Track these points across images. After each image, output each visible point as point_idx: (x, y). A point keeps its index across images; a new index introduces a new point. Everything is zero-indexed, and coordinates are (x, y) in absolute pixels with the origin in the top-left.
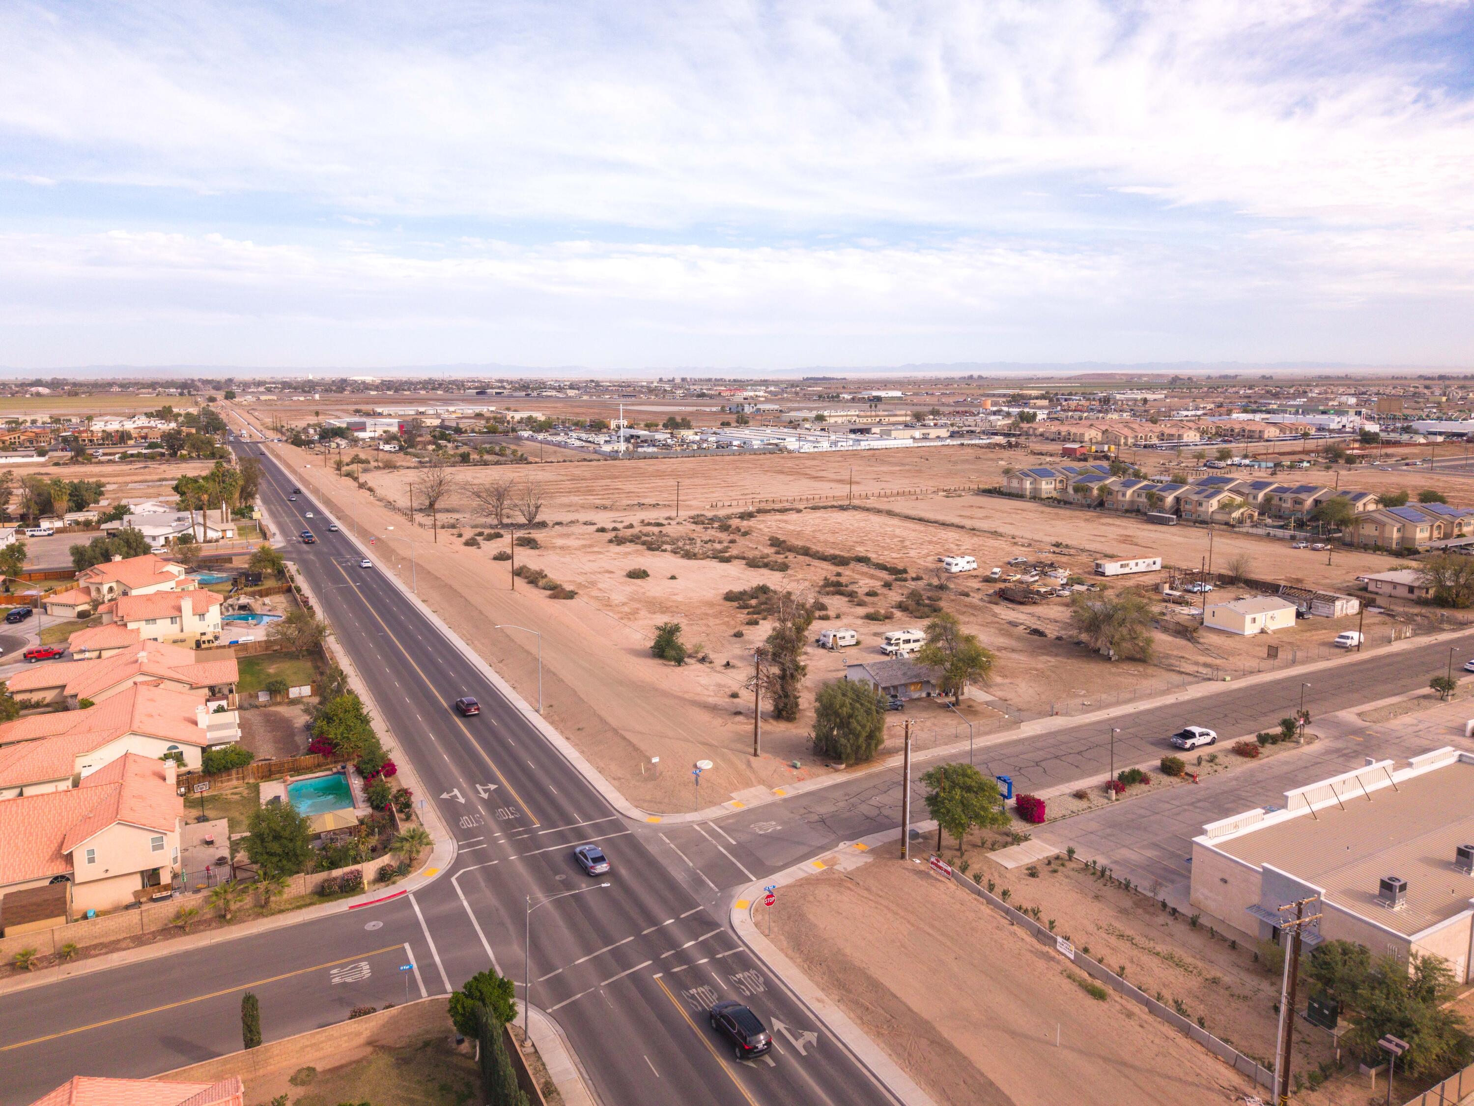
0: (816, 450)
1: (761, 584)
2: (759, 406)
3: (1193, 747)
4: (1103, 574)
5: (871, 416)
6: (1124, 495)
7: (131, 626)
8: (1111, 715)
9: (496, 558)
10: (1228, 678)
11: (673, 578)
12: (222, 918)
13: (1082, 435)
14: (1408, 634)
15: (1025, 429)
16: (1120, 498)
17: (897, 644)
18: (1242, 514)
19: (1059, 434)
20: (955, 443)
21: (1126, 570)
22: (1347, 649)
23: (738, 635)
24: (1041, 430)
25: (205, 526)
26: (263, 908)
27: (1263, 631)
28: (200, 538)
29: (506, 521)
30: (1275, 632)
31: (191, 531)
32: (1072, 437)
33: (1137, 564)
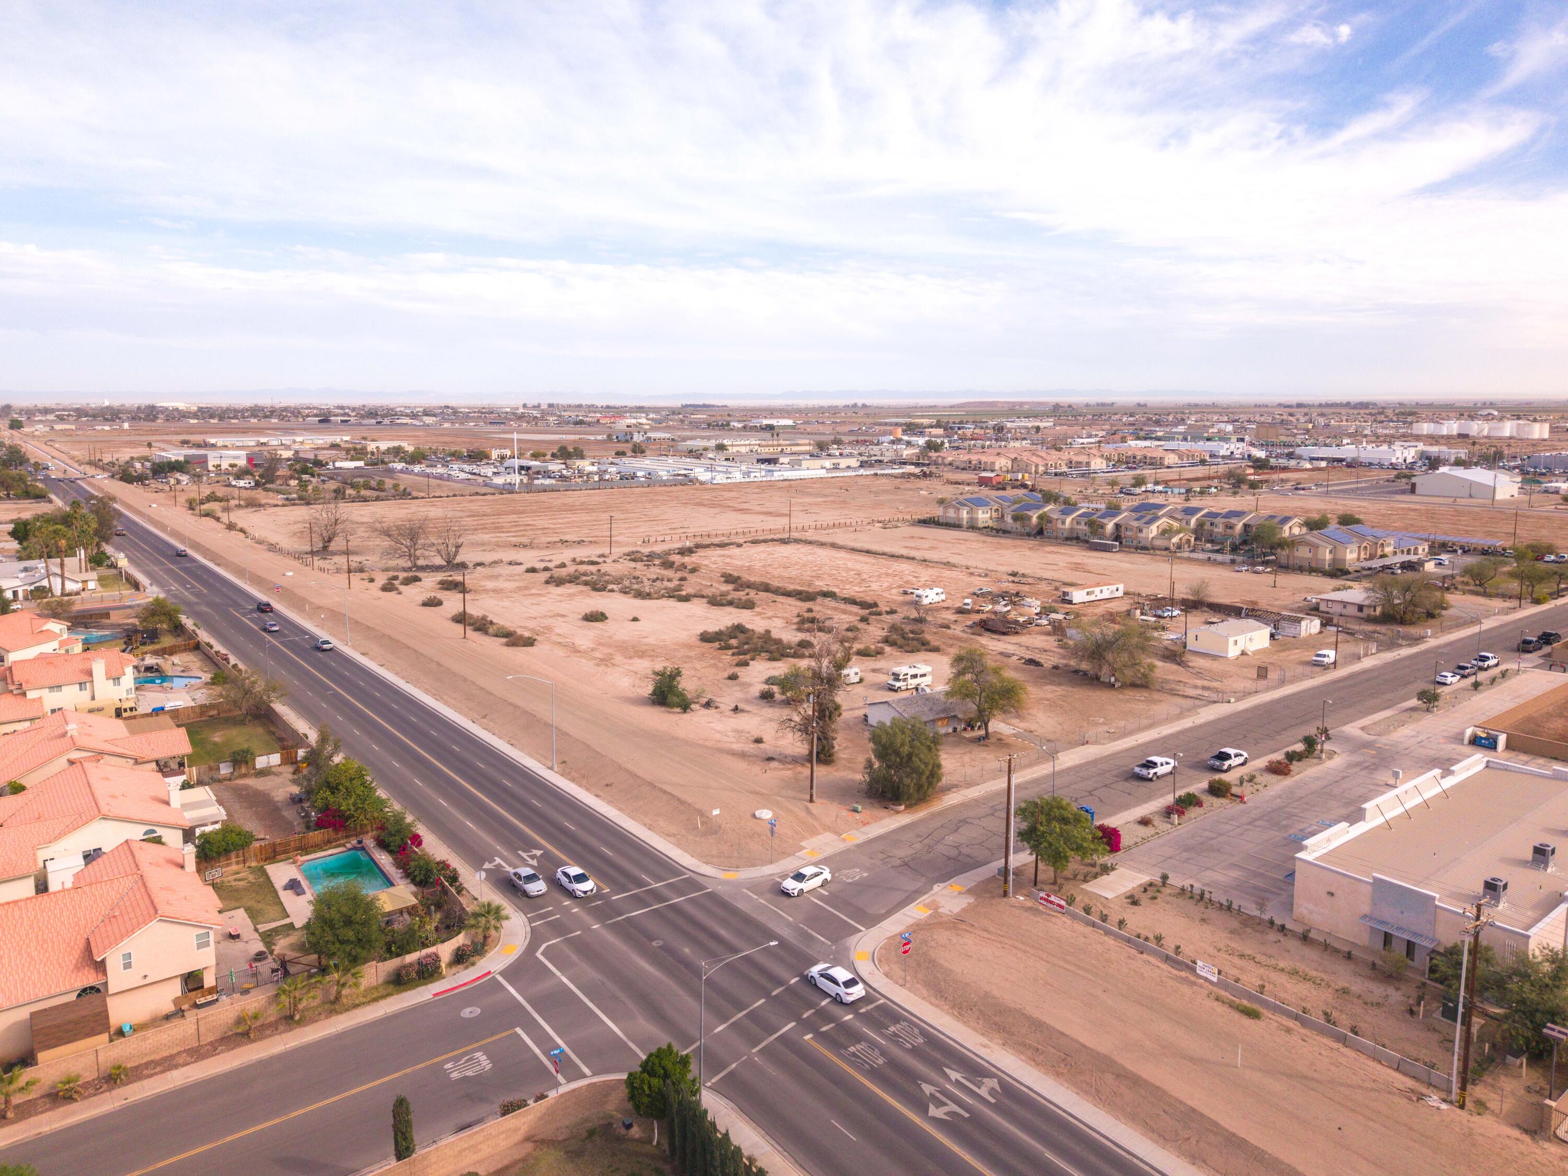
0: (729, 481)
1: (736, 623)
2: (649, 435)
3: (1230, 768)
4: (1070, 602)
5: (773, 446)
6: (1063, 523)
7: (31, 695)
8: (1140, 741)
9: (425, 604)
10: (1232, 700)
11: (635, 619)
12: (289, 1020)
13: (993, 463)
14: (1373, 651)
15: (934, 458)
16: (1059, 525)
17: (905, 680)
18: (1181, 539)
19: (970, 462)
20: (868, 473)
21: (1092, 598)
22: (1325, 667)
23: (733, 677)
24: (950, 459)
25: (62, 577)
26: (334, 1006)
27: (1243, 653)
28: (57, 591)
29: (421, 562)
30: (1256, 653)
31: (45, 583)
32: (982, 466)
33: (1101, 591)
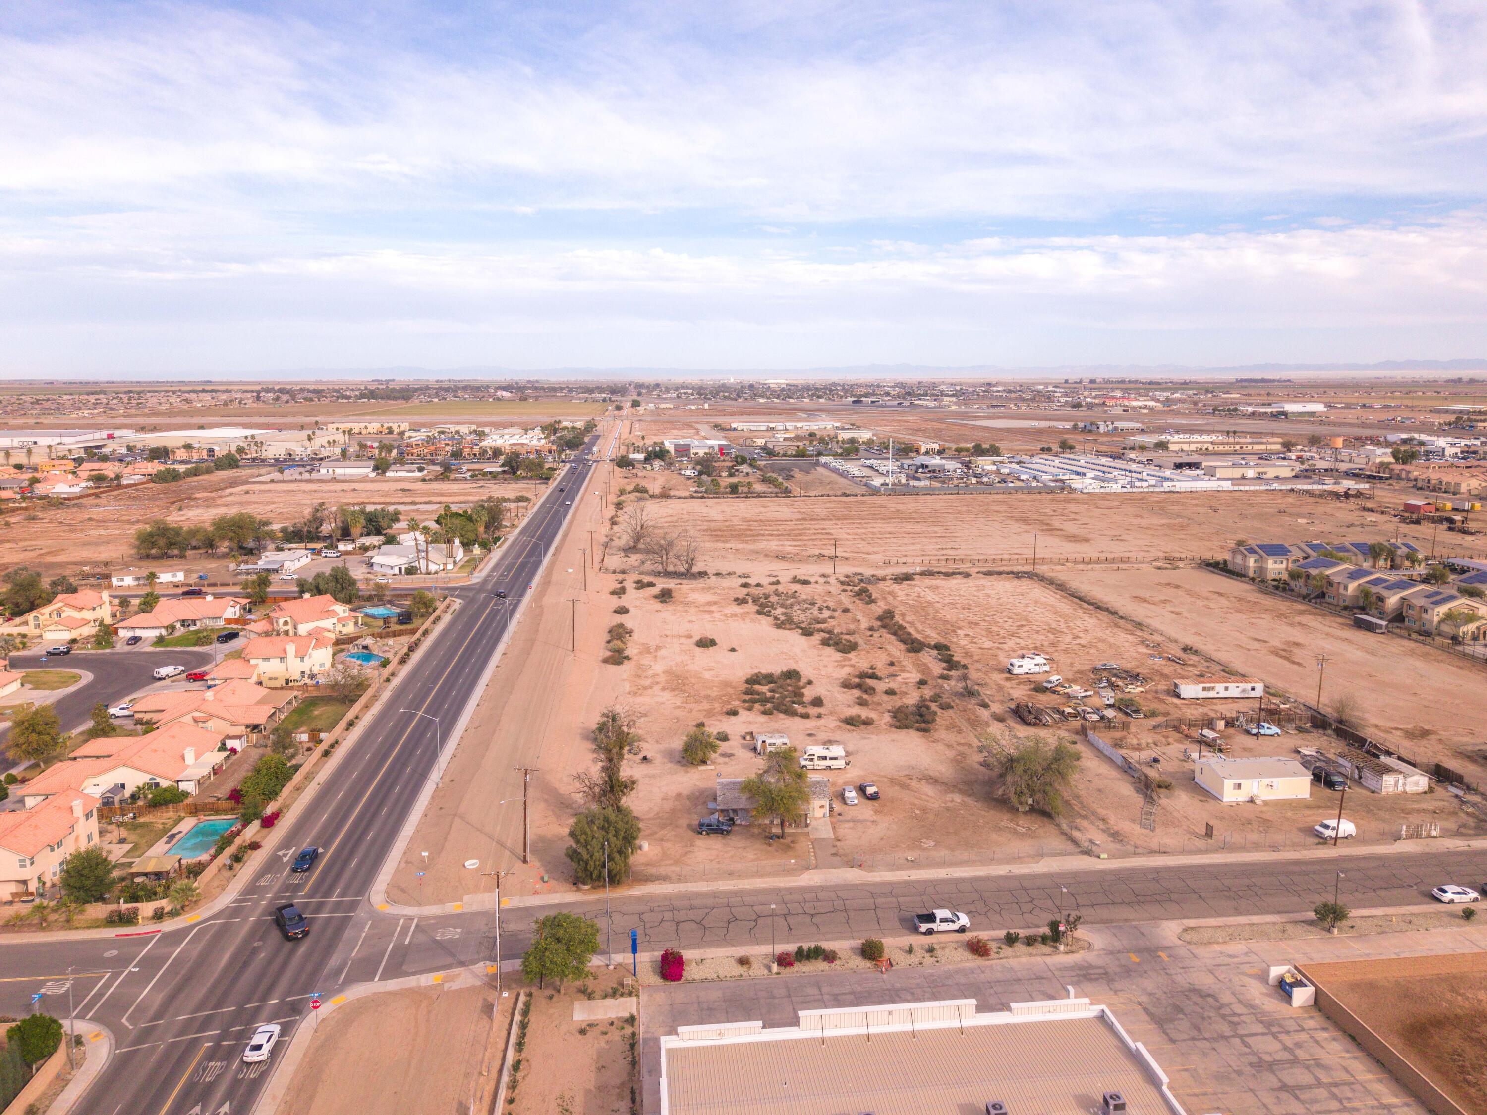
0: (1102, 490)
1: (785, 670)
2: (1117, 424)
3: (930, 932)
4: (1178, 696)
5: (1228, 443)
6: (1346, 588)
7: (253, 662)
9: (616, 612)
10: (1103, 856)
11: (733, 650)
14: (1434, 833)
16: (1341, 591)
17: (812, 760)
19: (1429, 481)
21: (1212, 694)
22: (1323, 841)
25: (427, 559)
26: (68, 924)
27: (1252, 801)
29: (671, 568)
33: (1227, 689)
